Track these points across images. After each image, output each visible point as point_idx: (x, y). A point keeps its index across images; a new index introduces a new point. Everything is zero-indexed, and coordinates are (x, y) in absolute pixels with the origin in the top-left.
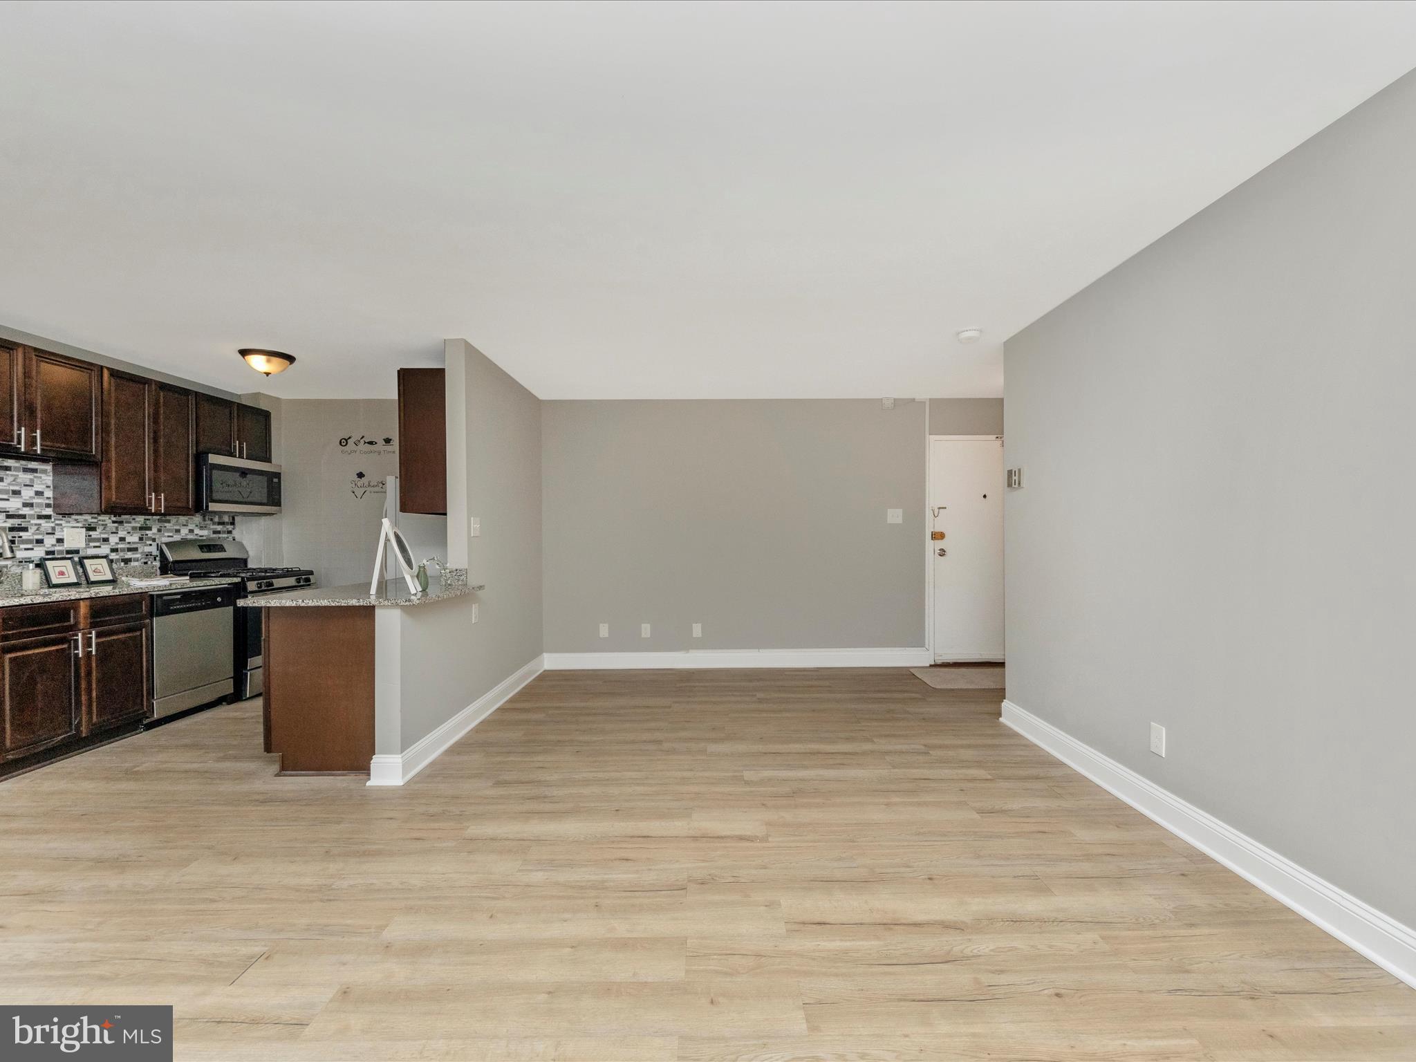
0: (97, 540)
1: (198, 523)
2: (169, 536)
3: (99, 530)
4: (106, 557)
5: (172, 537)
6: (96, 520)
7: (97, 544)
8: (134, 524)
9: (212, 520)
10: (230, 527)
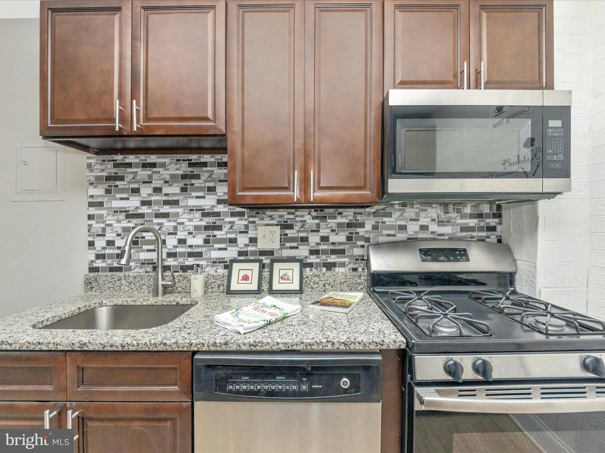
0: (293, 240)
1: (435, 216)
2: (388, 235)
3: (296, 228)
4: (300, 261)
5: (395, 235)
6: (292, 217)
7: (294, 244)
8: (340, 220)
9: (459, 211)
10: (492, 222)
